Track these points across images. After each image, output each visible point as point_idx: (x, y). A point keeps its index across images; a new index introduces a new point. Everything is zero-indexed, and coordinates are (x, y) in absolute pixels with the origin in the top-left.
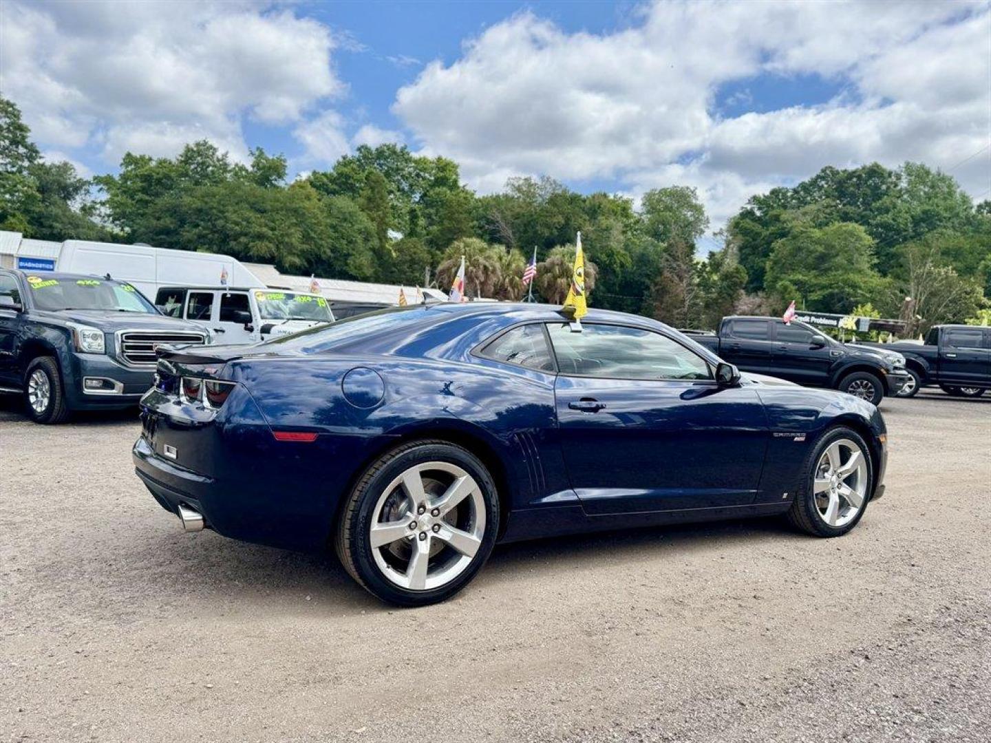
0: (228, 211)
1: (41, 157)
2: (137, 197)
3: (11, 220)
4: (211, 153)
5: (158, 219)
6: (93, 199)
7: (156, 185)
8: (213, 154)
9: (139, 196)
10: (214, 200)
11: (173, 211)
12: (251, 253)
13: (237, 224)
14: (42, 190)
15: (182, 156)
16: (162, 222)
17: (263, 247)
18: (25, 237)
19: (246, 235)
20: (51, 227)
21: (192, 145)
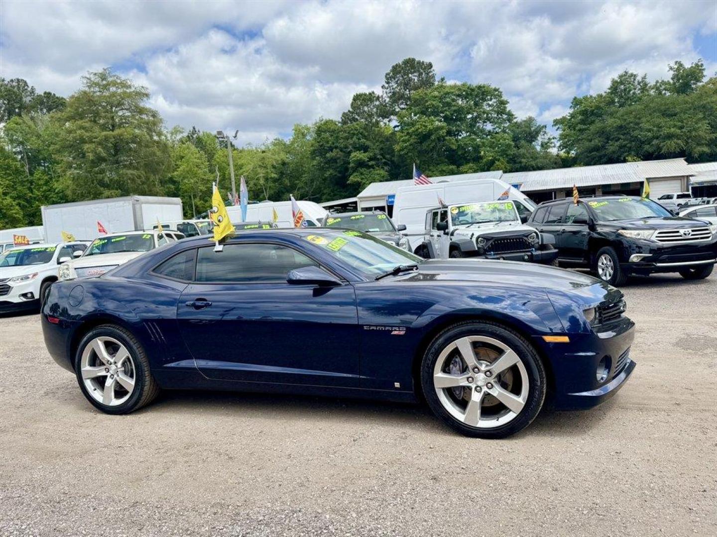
0: (642, 123)
1: (515, 118)
2: (577, 128)
3: (497, 163)
4: (632, 80)
5: (591, 141)
6: (548, 137)
7: (591, 115)
8: (635, 80)
9: (580, 126)
10: (631, 116)
11: (602, 133)
12: (662, 152)
13: (649, 131)
14: (516, 139)
15: (609, 89)
16: (593, 143)
17: (672, 145)
18: (505, 172)
19: (657, 138)
20: (521, 162)
21: (617, 79)
